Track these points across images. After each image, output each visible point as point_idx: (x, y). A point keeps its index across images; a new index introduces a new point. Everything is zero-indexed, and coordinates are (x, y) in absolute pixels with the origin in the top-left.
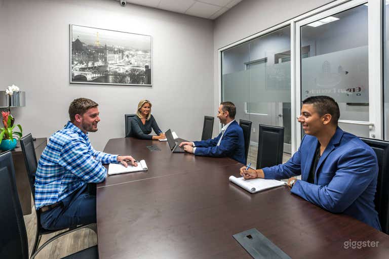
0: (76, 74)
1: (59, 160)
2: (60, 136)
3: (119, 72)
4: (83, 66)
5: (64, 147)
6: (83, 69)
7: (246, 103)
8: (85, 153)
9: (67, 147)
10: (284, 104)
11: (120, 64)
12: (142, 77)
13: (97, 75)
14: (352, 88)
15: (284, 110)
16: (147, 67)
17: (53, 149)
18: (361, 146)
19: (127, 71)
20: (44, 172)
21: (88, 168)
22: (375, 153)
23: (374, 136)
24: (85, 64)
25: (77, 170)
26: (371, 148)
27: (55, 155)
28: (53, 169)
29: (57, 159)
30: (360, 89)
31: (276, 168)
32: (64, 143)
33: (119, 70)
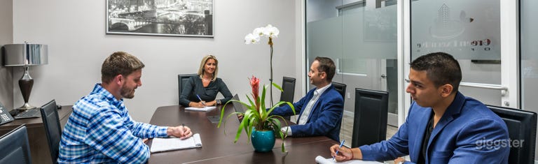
0: (114, 21)
1: (84, 138)
2: (85, 106)
3: (170, 19)
4: (123, 11)
5: (90, 120)
6: (123, 16)
7: (338, 60)
8: (119, 128)
9: (95, 121)
10: (388, 61)
11: (172, 9)
12: (201, 26)
13: (141, 23)
14: (478, 39)
15: (388, 69)
16: (207, 12)
17: (77, 123)
18: (487, 117)
19: (181, 18)
20: (67, 153)
21: (124, 147)
22: (506, 126)
23: (507, 104)
24: (126, 9)
25: (109, 150)
26: (502, 119)
27: (80, 131)
28: (79, 149)
29: (83, 136)
30: (489, 42)
31: (378, 145)
32: (90, 116)
33: (171, 17)
